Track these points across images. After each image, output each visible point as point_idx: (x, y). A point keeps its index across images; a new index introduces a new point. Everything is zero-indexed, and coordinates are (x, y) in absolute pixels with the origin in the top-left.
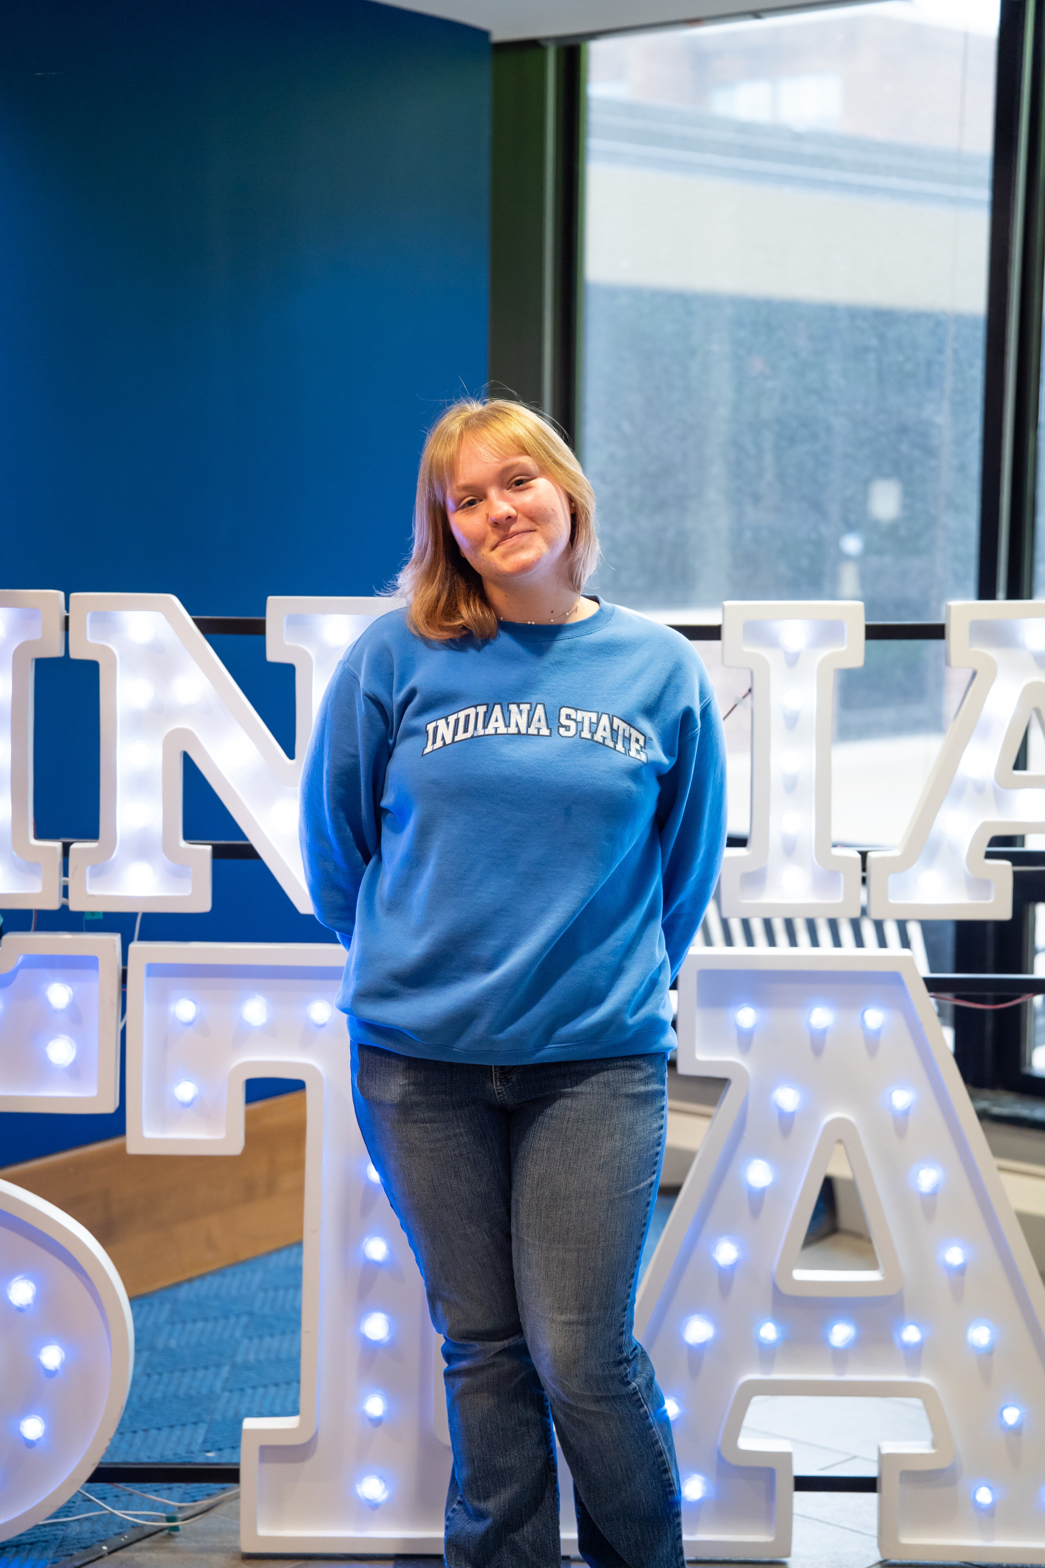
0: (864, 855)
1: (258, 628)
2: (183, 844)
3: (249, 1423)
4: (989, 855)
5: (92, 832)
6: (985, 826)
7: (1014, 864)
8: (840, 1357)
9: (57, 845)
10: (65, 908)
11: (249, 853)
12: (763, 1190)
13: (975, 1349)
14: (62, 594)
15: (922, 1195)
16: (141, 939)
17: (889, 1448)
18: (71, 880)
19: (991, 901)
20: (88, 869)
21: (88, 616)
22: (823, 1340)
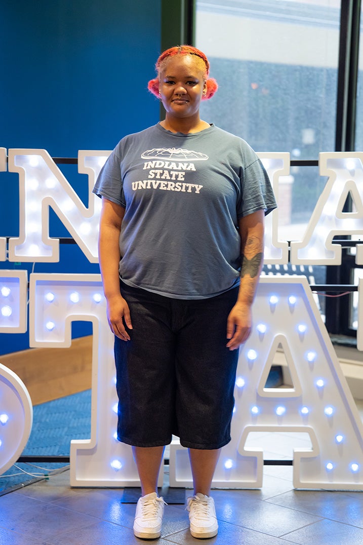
0: (289, 242)
1: (75, 162)
2: (49, 238)
3: (73, 442)
4: (333, 243)
5: (16, 234)
6: (332, 231)
7: (342, 246)
8: (280, 418)
9: (5, 238)
10: (7, 261)
11: (72, 242)
12: (253, 360)
13: (327, 415)
14: (6, 149)
15: (309, 362)
16: (34, 272)
17: (297, 450)
18: (9, 251)
19: (334, 258)
20: (16, 247)
21: (15, 157)
22: (273, 412)
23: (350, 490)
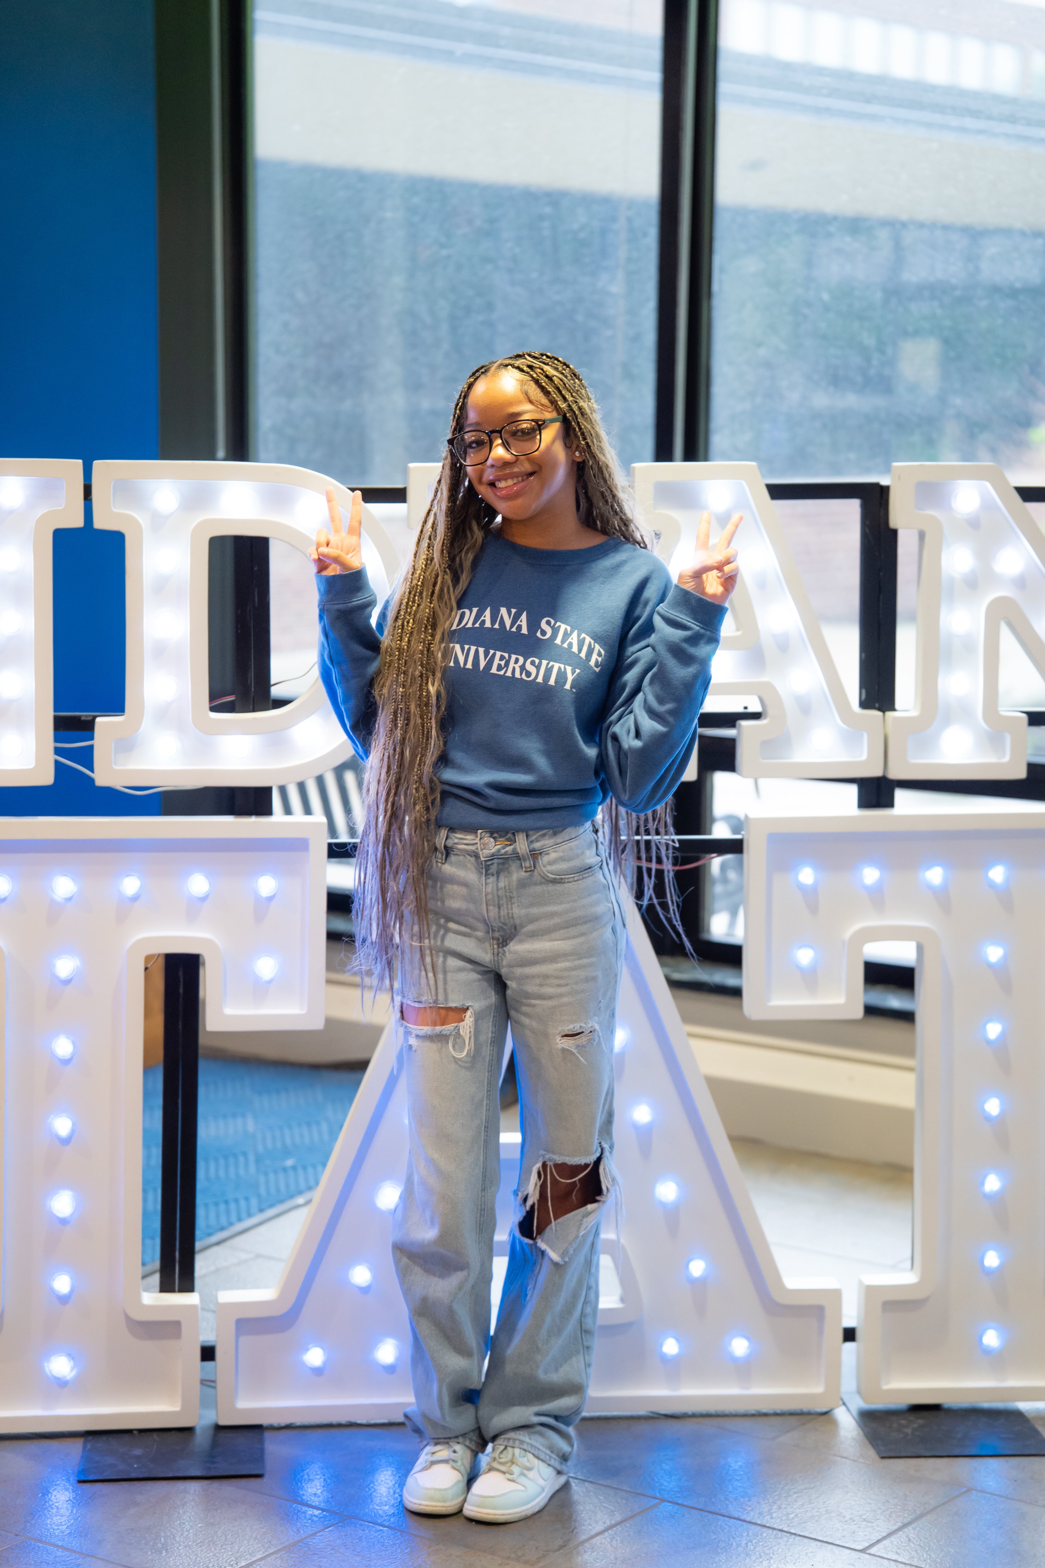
13: (663, 1204)
23: (727, 1412)
